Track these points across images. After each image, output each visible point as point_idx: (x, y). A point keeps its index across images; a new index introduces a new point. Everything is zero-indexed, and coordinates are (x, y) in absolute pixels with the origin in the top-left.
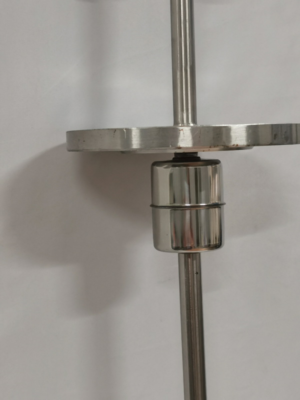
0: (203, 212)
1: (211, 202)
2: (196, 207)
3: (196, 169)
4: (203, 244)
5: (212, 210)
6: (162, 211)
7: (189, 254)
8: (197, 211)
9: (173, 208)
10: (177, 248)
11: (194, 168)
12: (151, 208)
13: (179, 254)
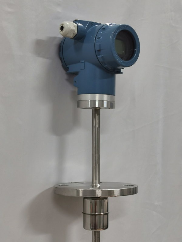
0: (102, 217)
1: (105, 213)
2: (100, 215)
3: (100, 201)
4: (102, 228)
5: (105, 216)
6: (87, 215)
7: (96, 231)
8: (100, 216)
9: (91, 215)
10: (92, 229)
11: (99, 200)
12: (83, 214)
13: (92, 231)
